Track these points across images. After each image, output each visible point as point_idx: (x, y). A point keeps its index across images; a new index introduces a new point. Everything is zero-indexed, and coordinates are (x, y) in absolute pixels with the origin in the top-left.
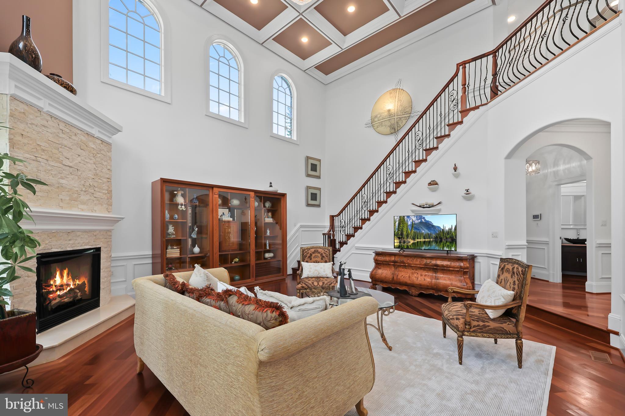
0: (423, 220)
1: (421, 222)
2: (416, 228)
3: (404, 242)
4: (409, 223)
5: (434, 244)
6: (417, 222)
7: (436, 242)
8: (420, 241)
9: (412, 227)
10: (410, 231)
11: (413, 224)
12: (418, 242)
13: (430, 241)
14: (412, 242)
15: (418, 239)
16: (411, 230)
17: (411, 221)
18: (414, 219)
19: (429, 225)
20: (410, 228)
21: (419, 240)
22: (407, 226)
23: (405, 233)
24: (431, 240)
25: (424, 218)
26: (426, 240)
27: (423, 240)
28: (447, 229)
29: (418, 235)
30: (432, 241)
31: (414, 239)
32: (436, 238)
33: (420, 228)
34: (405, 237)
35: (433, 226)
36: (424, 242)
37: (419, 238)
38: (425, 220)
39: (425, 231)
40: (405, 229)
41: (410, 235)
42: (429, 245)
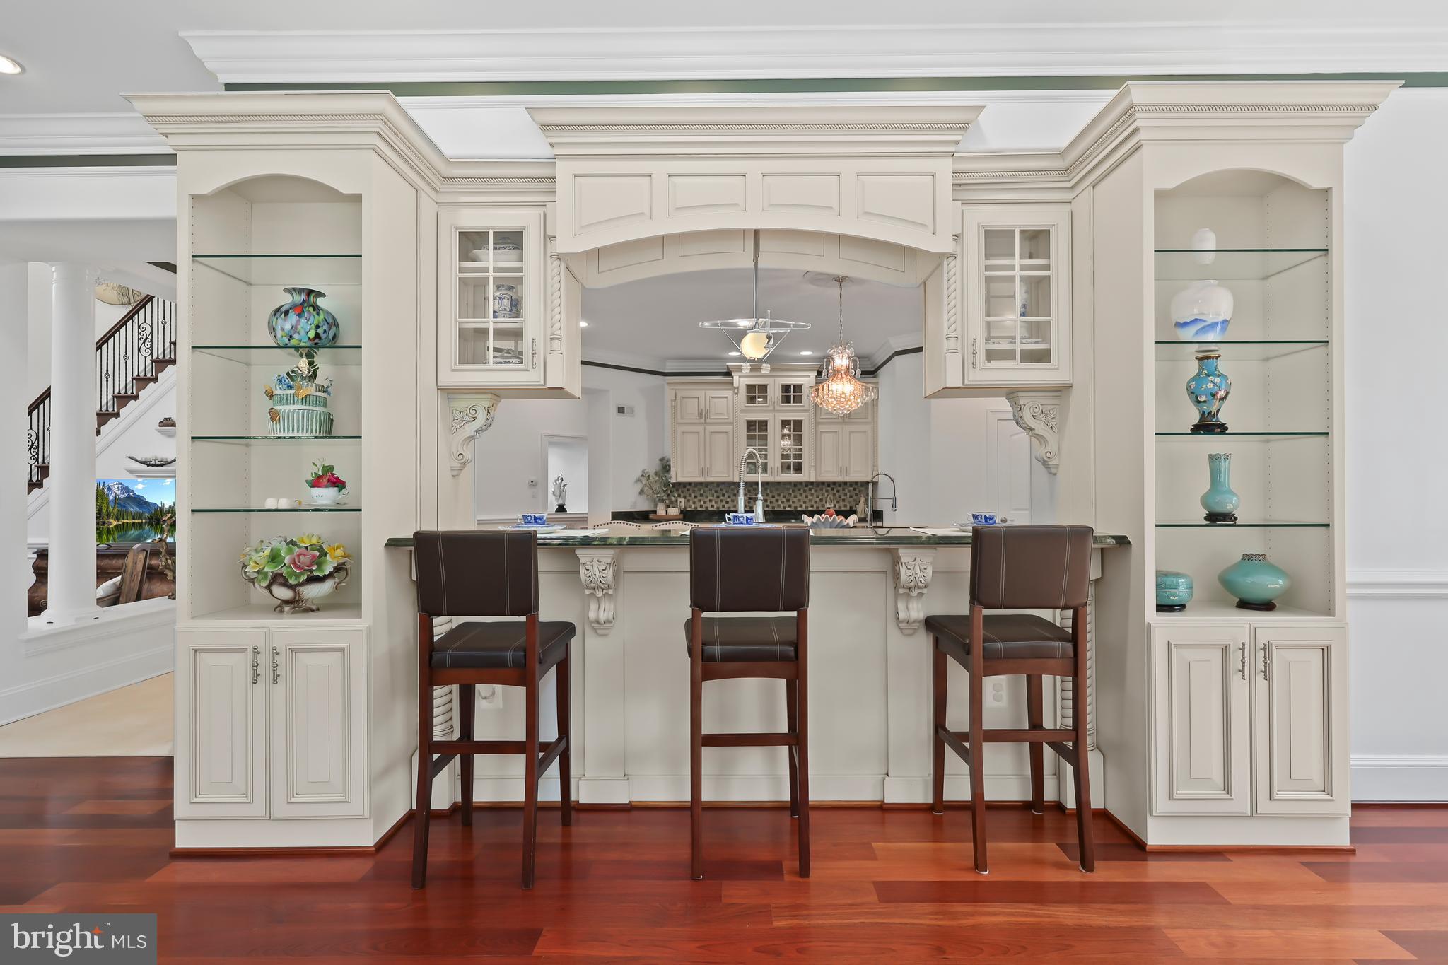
0: (131, 494)
1: (129, 497)
2: (121, 505)
3: (104, 523)
4: (111, 498)
5: (147, 527)
6: (122, 496)
7: (151, 524)
8: (127, 523)
9: (115, 503)
10: (111, 509)
11: (116, 500)
12: (123, 524)
13: (142, 522)
14: (115, 523)
15: (123, 519)
16: (114, 508)
17: (114, 495)
18: (118, 492)
19: (139, 501)
20: (112, 504)
21: (125, 521)
22: (108, 501)
23: (104, 511)
24: (144, 521)
25: (133, 491)
26: (136, 521)
27: (132, 521)
28: (167, 506)
29: (123, 514)
30: (145, 523)
31: (118, 519)
32: (151, 519)
33: (127, 505)
34: (105, 517)
35: (146, 503)
36: (133, 524)
37: (125, 518)
38: (134, 494)
39: (133, 509)
40: (104, 506)
41: (112, 515)
42: (140, 529)
